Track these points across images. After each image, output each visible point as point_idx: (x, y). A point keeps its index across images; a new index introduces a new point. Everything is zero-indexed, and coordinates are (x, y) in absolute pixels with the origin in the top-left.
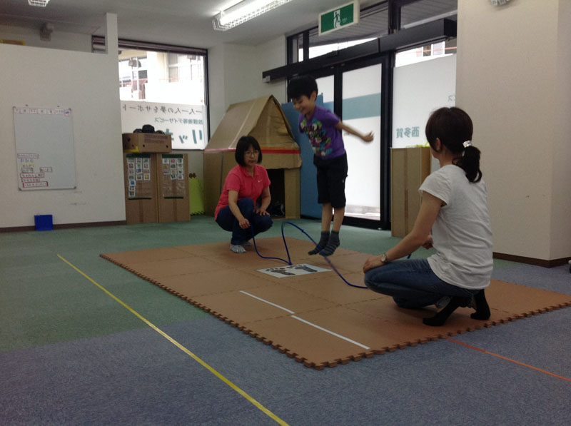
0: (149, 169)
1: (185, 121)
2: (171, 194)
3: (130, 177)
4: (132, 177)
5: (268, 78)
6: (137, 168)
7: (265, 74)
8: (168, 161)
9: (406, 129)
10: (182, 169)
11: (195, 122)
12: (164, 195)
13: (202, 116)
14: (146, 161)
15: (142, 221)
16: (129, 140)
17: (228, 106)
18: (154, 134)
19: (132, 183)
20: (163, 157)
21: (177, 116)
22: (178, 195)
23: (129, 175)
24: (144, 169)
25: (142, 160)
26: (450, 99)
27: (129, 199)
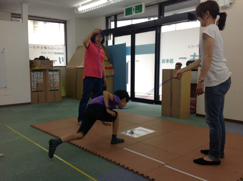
0: (42, 77)
1: (56, 53)
2: (53, 89)
3: (33, 81)
4: (34, 81)
6: (36, 77)
9: (167, 60)
11: (60, 53)
12: (49, 89)
14: (41, 73)
16: (33, 63)
17: (77, 46)
18: (45, 60)
19: (34, 84)
23: (33, 80)
24: (40, 77)
25: (39, 73)
26: (189, 47)
27: (32, 92)
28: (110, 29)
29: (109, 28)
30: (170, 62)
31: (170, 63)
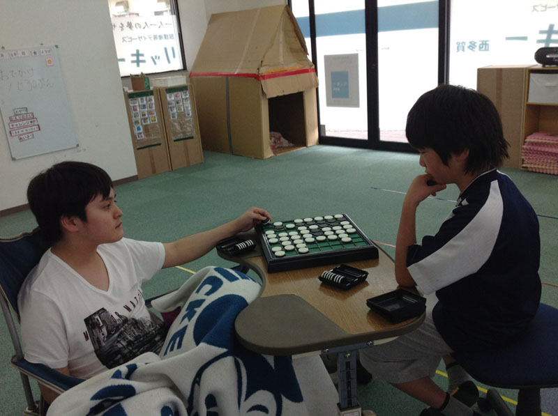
0: (154, 108)
1: (155, 37)
2: (181, 136)
4: (137, 122)
8: (173, 96)
9: (471, 43)
10: (188, 104)
11: (166, 37)
12: (174, 138)
13: (173, 30)
14: (150, 99)
15: (154, 173)
17: (210, 16)
19: (139, 129)
20: (167, 92)
21: (145, 32)
22: (189, 135)
23: (134, 119)
25: (146, 99)
26: (535, 9)
27: (138, 149)
31: (480, 50)
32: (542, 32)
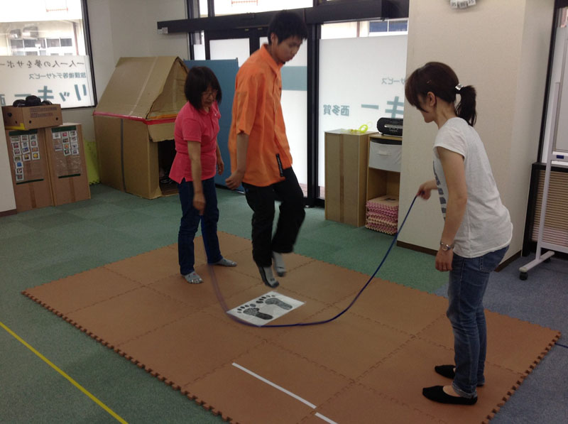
0: (37, 146)
1: (65, 75)
2: (66, 173)
3: (16, 158)
4: (18, 158)
5: (165, 30)
6: (23, 147)
7: (161, 25)
8: (60, 135)
9: (334, 106)
10: (75, 143)
11: (77, 75)
12: (58, 175)
13: (85, 68)
14: (33, 138)
15: (34, 206)
16: (10, 115)
17: (118, 59)
18: (41, 107)
19: (19, 165)
20: (53, 132)
21: (55, 70)
22: (74, 172)
23: (15, 156)
24: (32, 147)
25: (28, 137)
26: (384, 82)
27: (18, 184)
28: (196, 19)
29: (196, 16)
30: (342, 112)
31: (342, 114)
32: (389, 103)
